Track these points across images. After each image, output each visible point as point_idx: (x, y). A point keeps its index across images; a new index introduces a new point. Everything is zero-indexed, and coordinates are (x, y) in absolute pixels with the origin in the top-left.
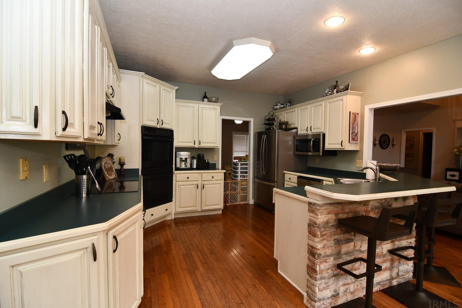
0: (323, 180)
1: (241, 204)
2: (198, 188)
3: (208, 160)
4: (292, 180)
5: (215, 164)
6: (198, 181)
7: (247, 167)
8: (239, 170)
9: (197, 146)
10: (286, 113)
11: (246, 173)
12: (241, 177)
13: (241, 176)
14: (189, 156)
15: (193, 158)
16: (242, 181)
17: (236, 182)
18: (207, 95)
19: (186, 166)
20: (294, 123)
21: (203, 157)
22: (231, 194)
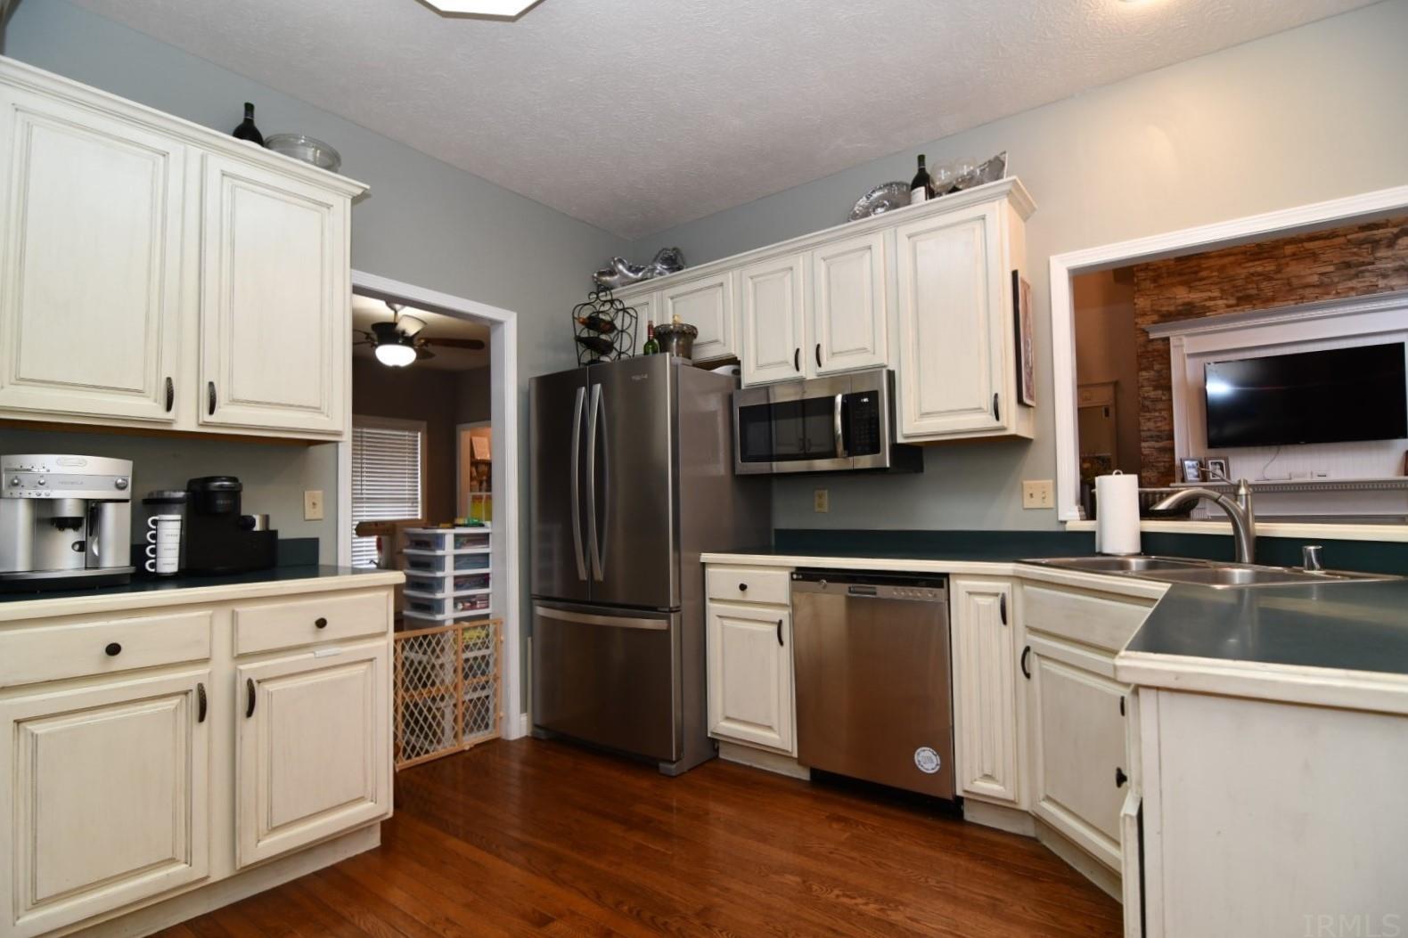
0: (947, 575)
1: (464, 751)
2: (202, 718)
3: (266, 519)
4: (751, 595)
5: (313, 544)
6: (206, 661)
7: (487, 555)
8: (449, 572)
9: (186, 419)
10: (672, 298)
11: (484, 580)
12: (455, 605)
13: (457, 600)
14: (120, 487)
15: (148, 506)
16: (466, 624)
17: (425, 637)
18: (259, 123)
19: (95, 562)
20: (721, 338)
21: (234, 494)
22: (407, 707)
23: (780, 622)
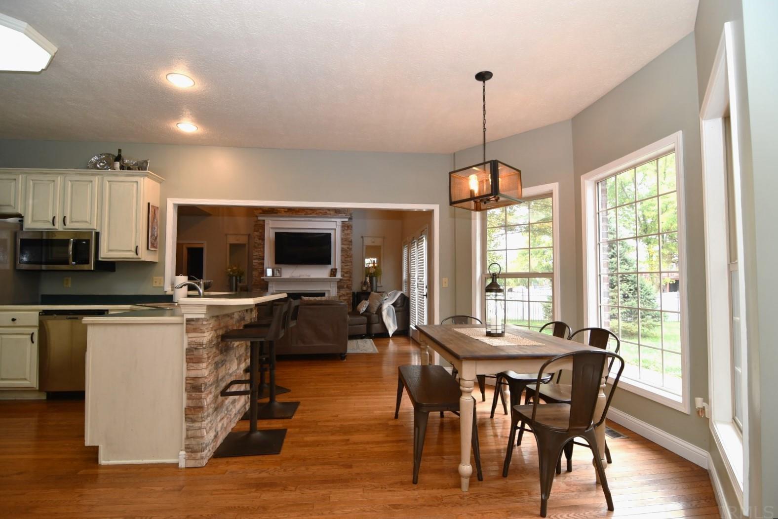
0: (107, 311)
23: (33, 334)
